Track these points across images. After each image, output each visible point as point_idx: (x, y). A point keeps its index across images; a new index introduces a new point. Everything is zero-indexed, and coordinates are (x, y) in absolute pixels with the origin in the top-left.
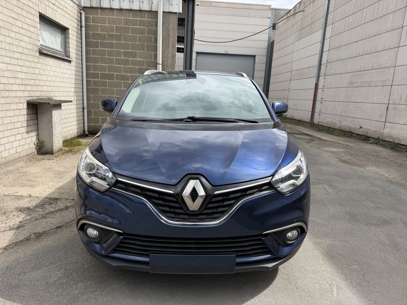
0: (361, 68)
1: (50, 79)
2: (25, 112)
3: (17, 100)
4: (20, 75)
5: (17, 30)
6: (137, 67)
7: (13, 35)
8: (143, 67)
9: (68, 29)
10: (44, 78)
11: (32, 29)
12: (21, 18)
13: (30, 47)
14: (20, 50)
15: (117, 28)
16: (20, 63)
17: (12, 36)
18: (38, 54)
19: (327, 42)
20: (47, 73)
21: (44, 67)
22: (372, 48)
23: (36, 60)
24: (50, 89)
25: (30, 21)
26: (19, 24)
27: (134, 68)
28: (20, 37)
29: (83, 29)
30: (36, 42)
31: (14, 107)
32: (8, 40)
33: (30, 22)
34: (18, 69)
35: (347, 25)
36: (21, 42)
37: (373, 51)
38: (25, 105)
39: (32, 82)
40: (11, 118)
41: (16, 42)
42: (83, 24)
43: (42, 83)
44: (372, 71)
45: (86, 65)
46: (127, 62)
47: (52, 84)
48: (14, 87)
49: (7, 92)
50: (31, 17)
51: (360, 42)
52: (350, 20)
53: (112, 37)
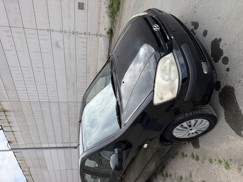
0: (67, 121)
19: (51, 146)
22: (57, 116)
35: (43, 134)
37: (59, 115)
44: (69, 114)
51: (54, 124)
52: (41, 132)
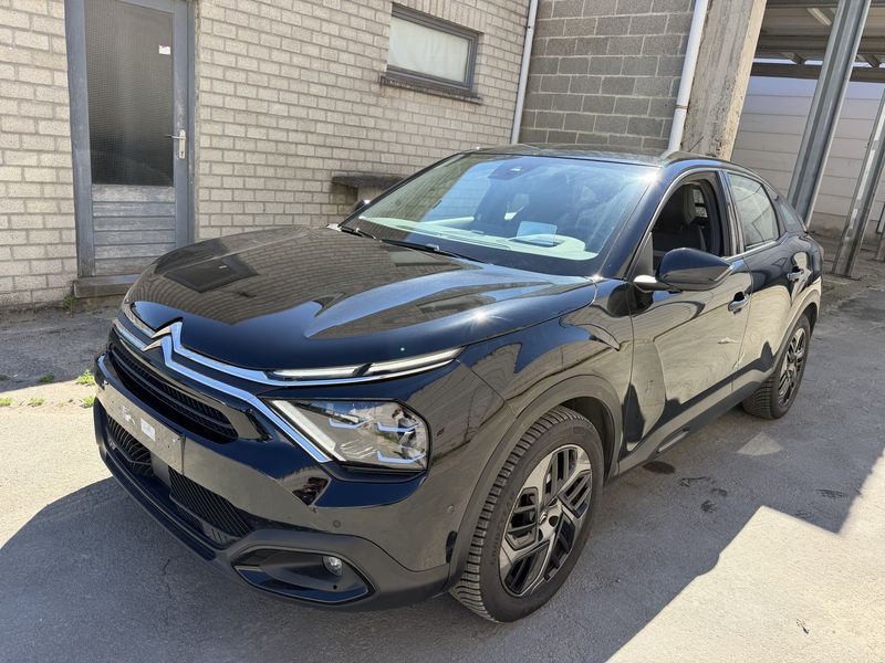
1: (405, 139)
2: (325, 198)
3: (308, 175)
4: (320, 128)
5: (325, 41)
6: (629, 116)
7: (314, 51)
8: (643, 116)
9: (479, 34)
10: (386, 137)
11: (367, 38)
12: (339, 18)
13: (358, 73)
14: (330, 80)
15: (601, 22)
16: (323, 104)
17: (310, 53)
18: (375, 88)
20: (396, 127)
21: (390, 114)
23: (372, 100)
24: (403, 160)
25: (364, 22)
26: (334, 29)
27: (621, 119)
28: (333, 54)
29: (530, 32)
30: (376, 65)
31: (298, 186)
32: (297, 60)
33: (363, 24)
34: (320, 115)
36: (331, 65)
38: (326, 186)
39: (353, 144)
40: (287, 206)
41: (316, 65)
42: (532, 23)
43: (379, 147)
45: (524, 114)
46: (607, 105)
47: (410, 150)
48: (301, 150)
49: (283, 159)
50: (369, 14)
53: (587, 44)
